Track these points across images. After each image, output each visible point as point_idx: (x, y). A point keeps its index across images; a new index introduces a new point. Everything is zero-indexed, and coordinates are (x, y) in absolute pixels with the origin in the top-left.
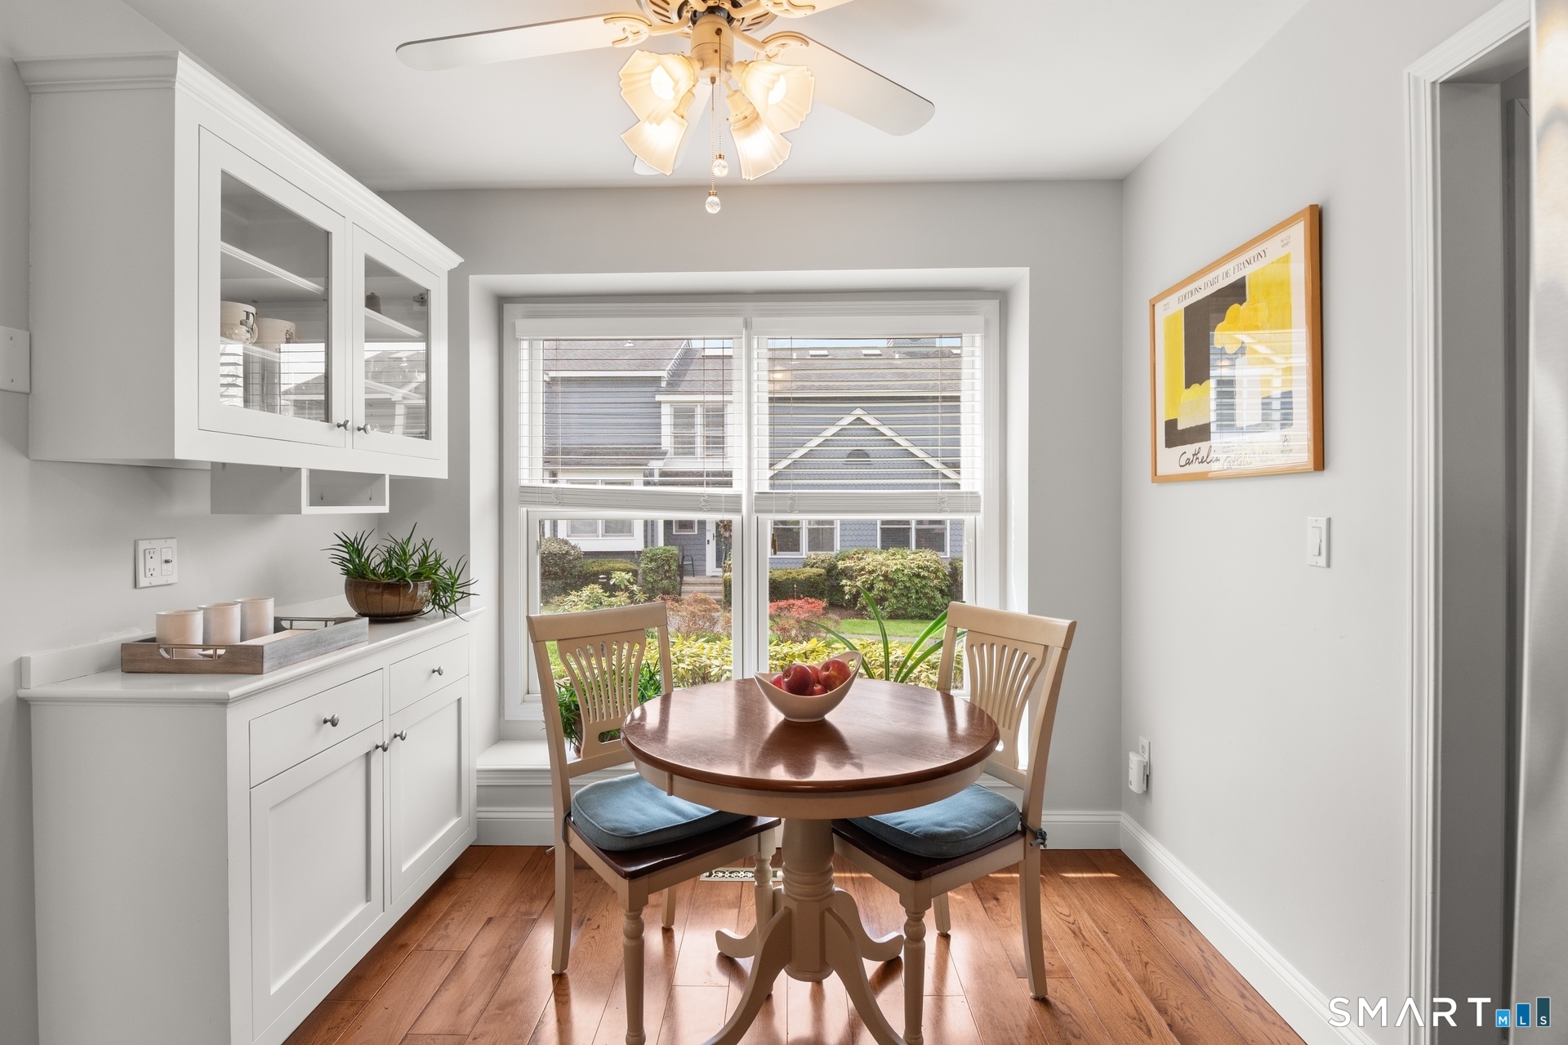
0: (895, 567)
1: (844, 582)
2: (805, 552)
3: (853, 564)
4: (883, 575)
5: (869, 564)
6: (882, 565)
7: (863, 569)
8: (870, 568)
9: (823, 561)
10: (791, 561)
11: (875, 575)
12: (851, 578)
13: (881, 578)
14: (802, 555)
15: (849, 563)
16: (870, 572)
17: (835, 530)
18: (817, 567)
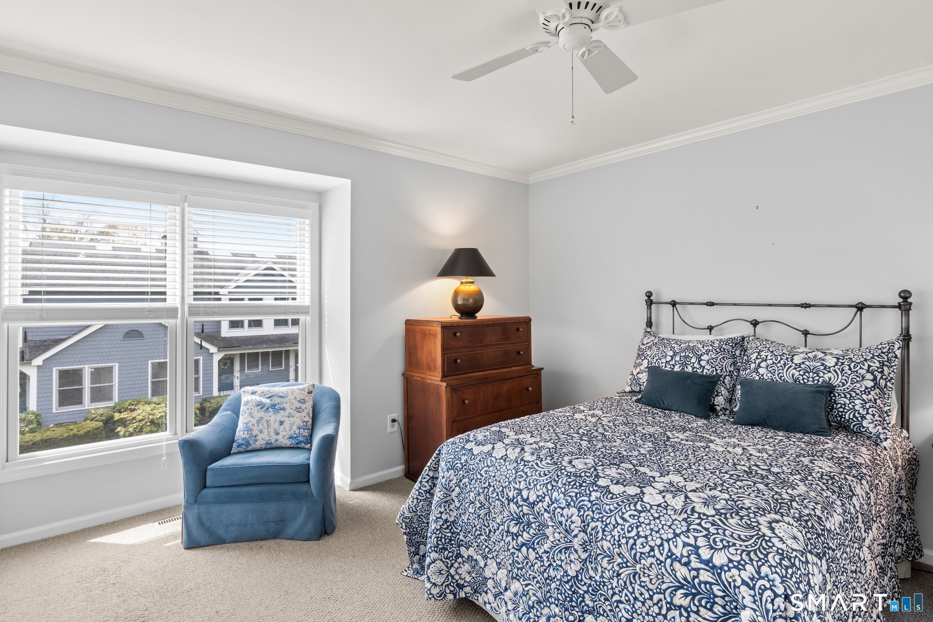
0: (160, 415)
1: (119, 429)
2: (87, 404)
3: (126, 416)
4: (150, 422)
5: (139, 415)
6: (150, 414)
7: (134, 418)
8: (140, 417)
9: (102, 415)
10: (74, 413)
11: (143, 422)
12: (125, 426)
13: (148, 424)
14: (85, 407)
15: (124, 415)
16: (140, 421)
17: (114, 387)
18: (96, 421)
